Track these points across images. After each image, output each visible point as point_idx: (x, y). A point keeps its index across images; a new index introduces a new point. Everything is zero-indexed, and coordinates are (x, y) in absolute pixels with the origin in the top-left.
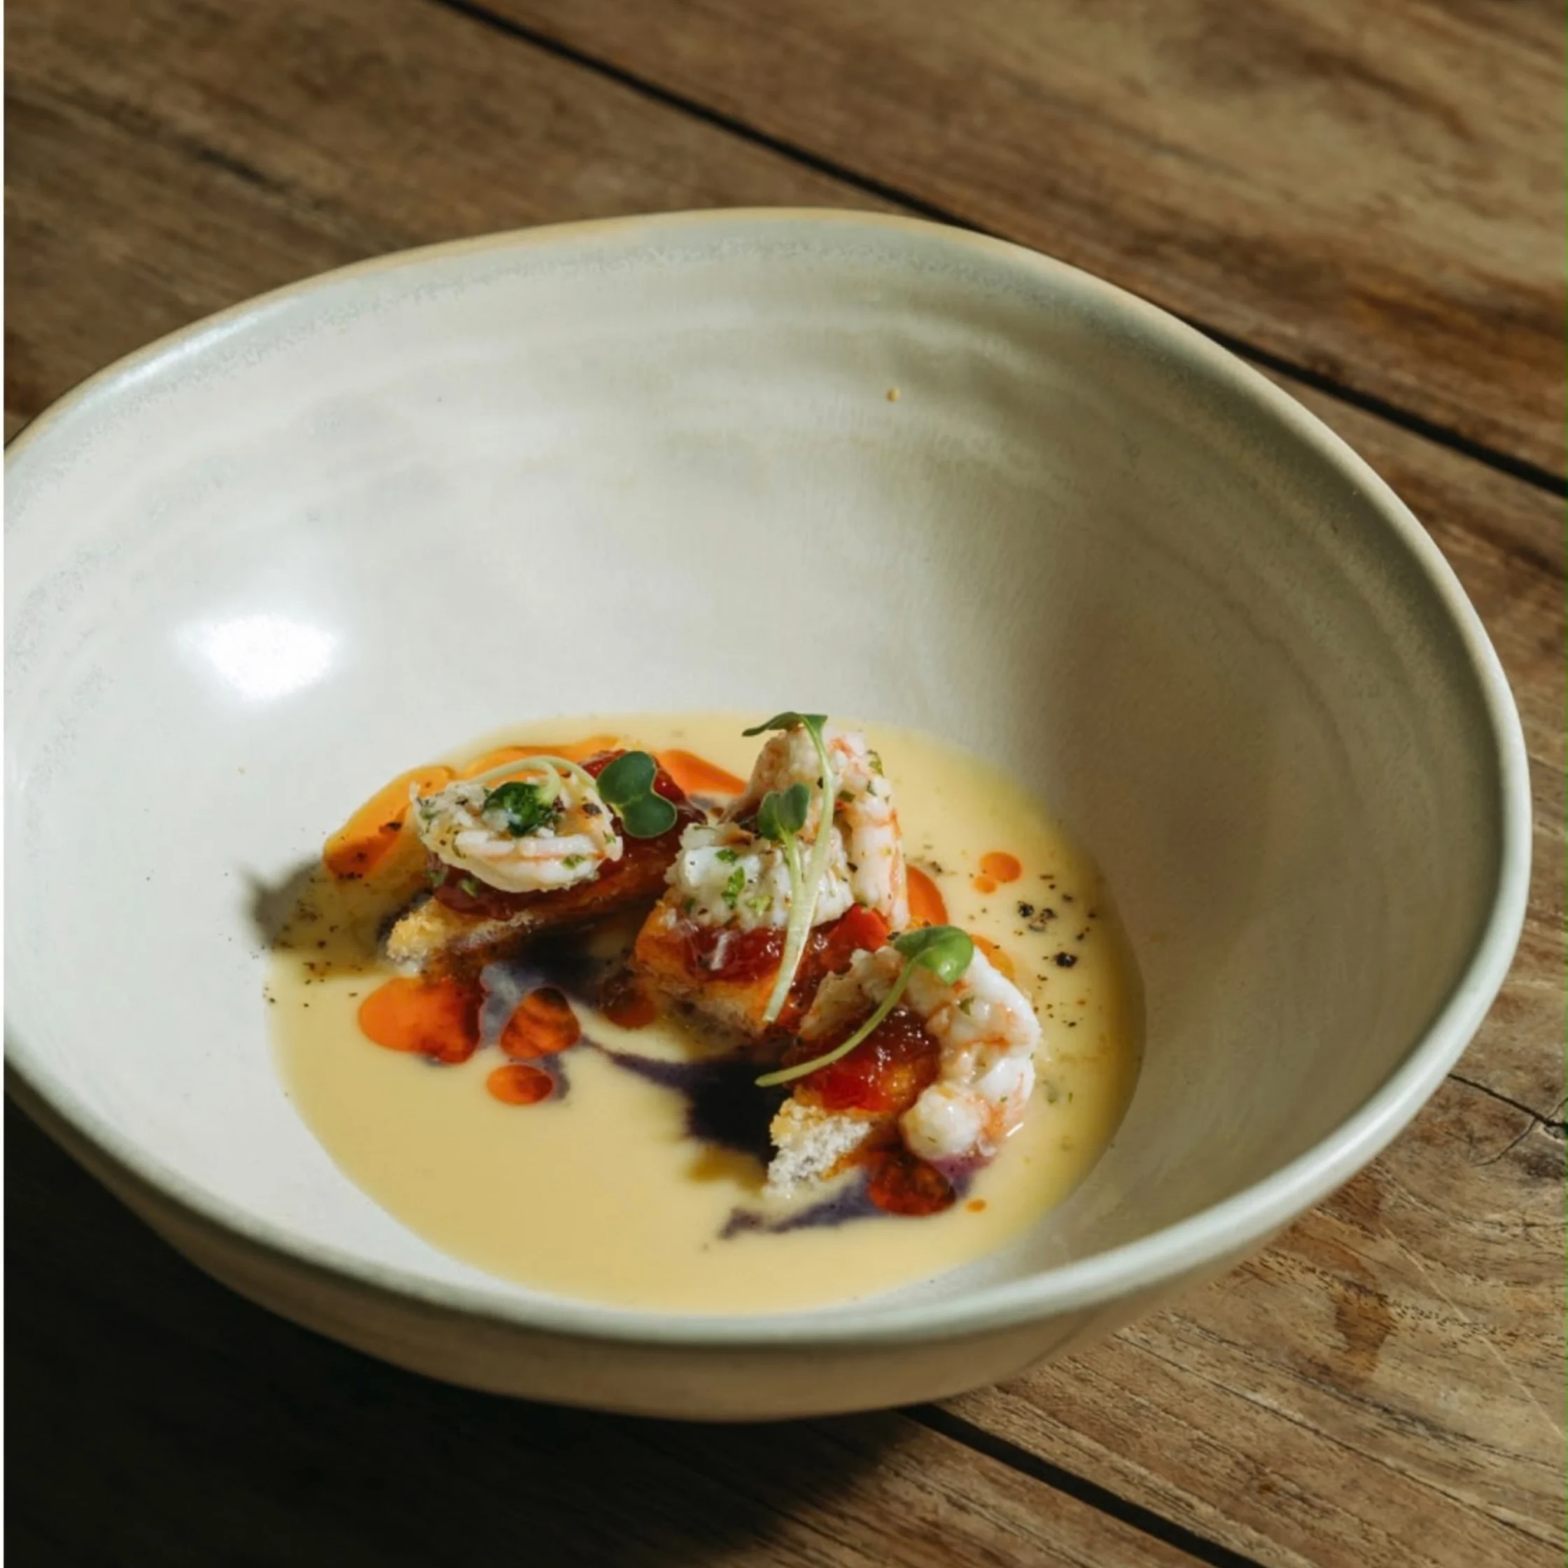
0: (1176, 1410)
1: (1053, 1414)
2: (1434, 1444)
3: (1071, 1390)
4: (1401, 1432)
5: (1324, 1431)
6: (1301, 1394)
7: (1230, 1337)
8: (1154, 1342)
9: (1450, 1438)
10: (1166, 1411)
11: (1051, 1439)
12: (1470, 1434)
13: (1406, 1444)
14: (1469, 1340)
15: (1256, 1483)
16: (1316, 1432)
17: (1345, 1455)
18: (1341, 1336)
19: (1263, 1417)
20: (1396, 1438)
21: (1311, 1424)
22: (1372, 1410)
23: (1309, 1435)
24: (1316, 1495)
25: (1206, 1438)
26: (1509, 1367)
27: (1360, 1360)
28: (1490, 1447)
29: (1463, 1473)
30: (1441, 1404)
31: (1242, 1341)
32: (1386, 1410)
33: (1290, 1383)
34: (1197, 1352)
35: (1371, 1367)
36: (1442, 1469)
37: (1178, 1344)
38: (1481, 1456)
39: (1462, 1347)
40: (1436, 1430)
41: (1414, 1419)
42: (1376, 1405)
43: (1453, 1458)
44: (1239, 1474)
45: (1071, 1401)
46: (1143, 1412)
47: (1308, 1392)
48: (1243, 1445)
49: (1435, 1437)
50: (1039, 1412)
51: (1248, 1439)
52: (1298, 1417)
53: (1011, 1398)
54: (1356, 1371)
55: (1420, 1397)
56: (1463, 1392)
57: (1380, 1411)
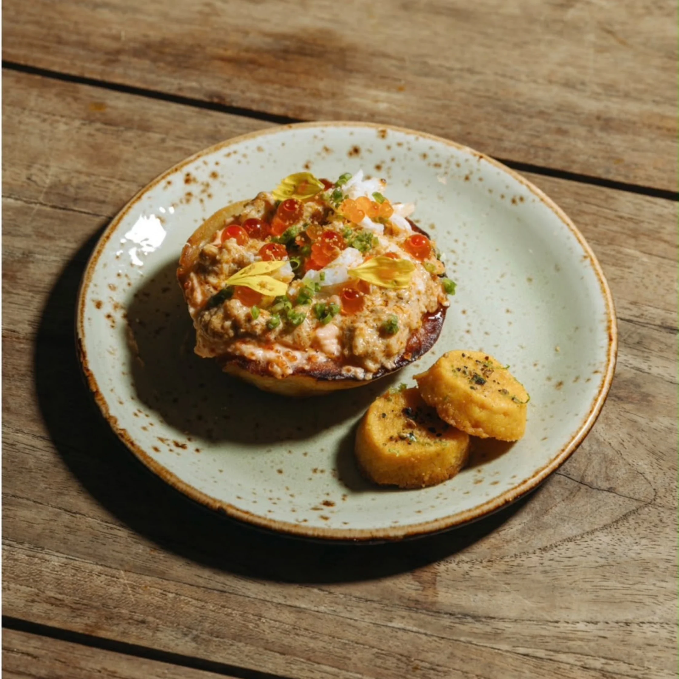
0: (361, 641)
2: (478, 625)
3: (312, 645)
4: (462, 623)
5: (429, 633)
6: (411, 617)
7: (369, 597)
8: (338, 610)
9: (484, 620)
10: (357, 643)
12: (492, 615)
13: (465, 628)
16: (426, 634)
17: (442, 641)
18: (417, 583)
19: (400, 633)
20: (461, 627)
21: (422, 630)
22: (445, 616)
23: (423, 637)
25: (379, 651)
27: (430, 592)
28: (503, 619)
29: (496, 635)
30: (473, 604)
31: (376, 599)
32: (451, 614)
33: (405, 613)
34: (358, 610)
35: (436, 594)
36: (486, 636)
37: (349, 608)
38: (501, 625)
40: (476, 618)
41: (465, 615)
42: (446, 613)
43: (488, 629)
45: (314, 651)
46: (347, 646)
47: (414, 615)
48: (397, 650)
49: (477, 621)
51: (398, 646)
52: (415, 629)
54: (430, 599)
55: (463, 603)
56: (480, 595)
57: (448, 615)
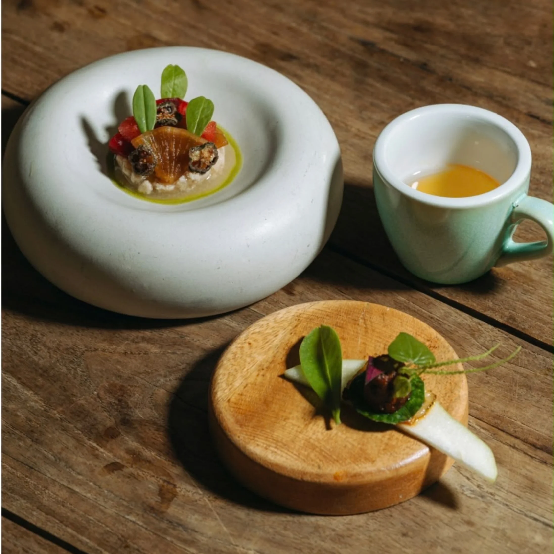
1: (62, 522)
11: (59, 530)
14: (202, 500)
15: (124, 545)
24: (143, 549)
26: (213, 509)
39: (198, 502)
44: (119, 542)
50: (57, 521)
53: (49, 517)
